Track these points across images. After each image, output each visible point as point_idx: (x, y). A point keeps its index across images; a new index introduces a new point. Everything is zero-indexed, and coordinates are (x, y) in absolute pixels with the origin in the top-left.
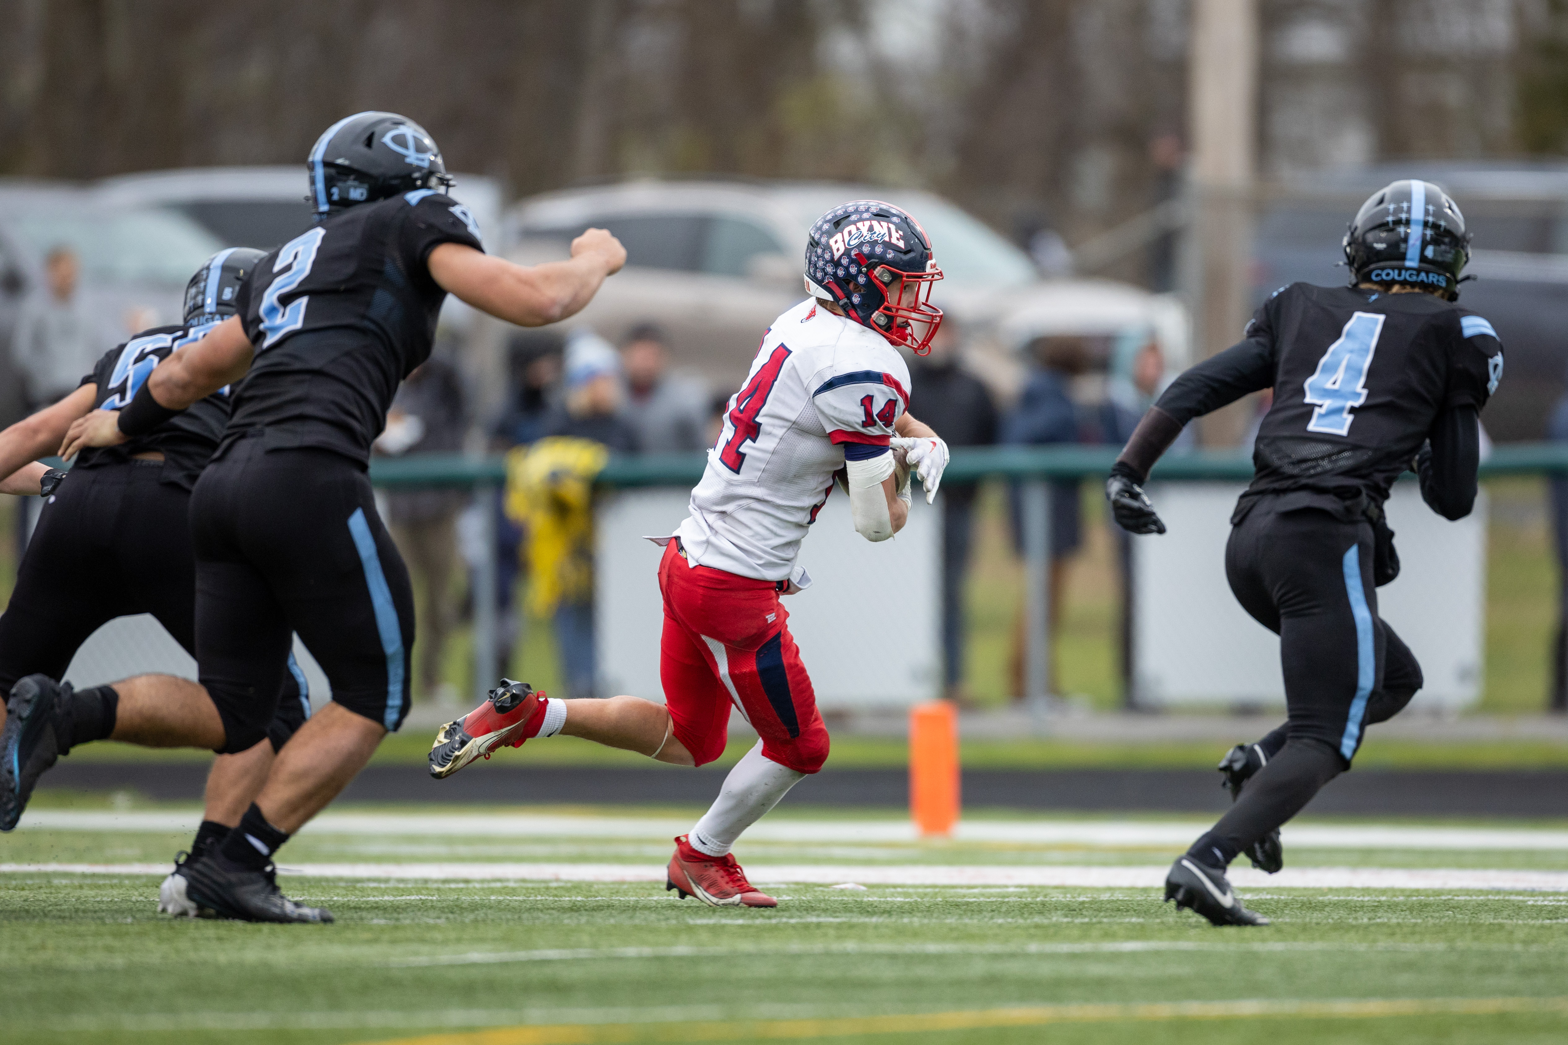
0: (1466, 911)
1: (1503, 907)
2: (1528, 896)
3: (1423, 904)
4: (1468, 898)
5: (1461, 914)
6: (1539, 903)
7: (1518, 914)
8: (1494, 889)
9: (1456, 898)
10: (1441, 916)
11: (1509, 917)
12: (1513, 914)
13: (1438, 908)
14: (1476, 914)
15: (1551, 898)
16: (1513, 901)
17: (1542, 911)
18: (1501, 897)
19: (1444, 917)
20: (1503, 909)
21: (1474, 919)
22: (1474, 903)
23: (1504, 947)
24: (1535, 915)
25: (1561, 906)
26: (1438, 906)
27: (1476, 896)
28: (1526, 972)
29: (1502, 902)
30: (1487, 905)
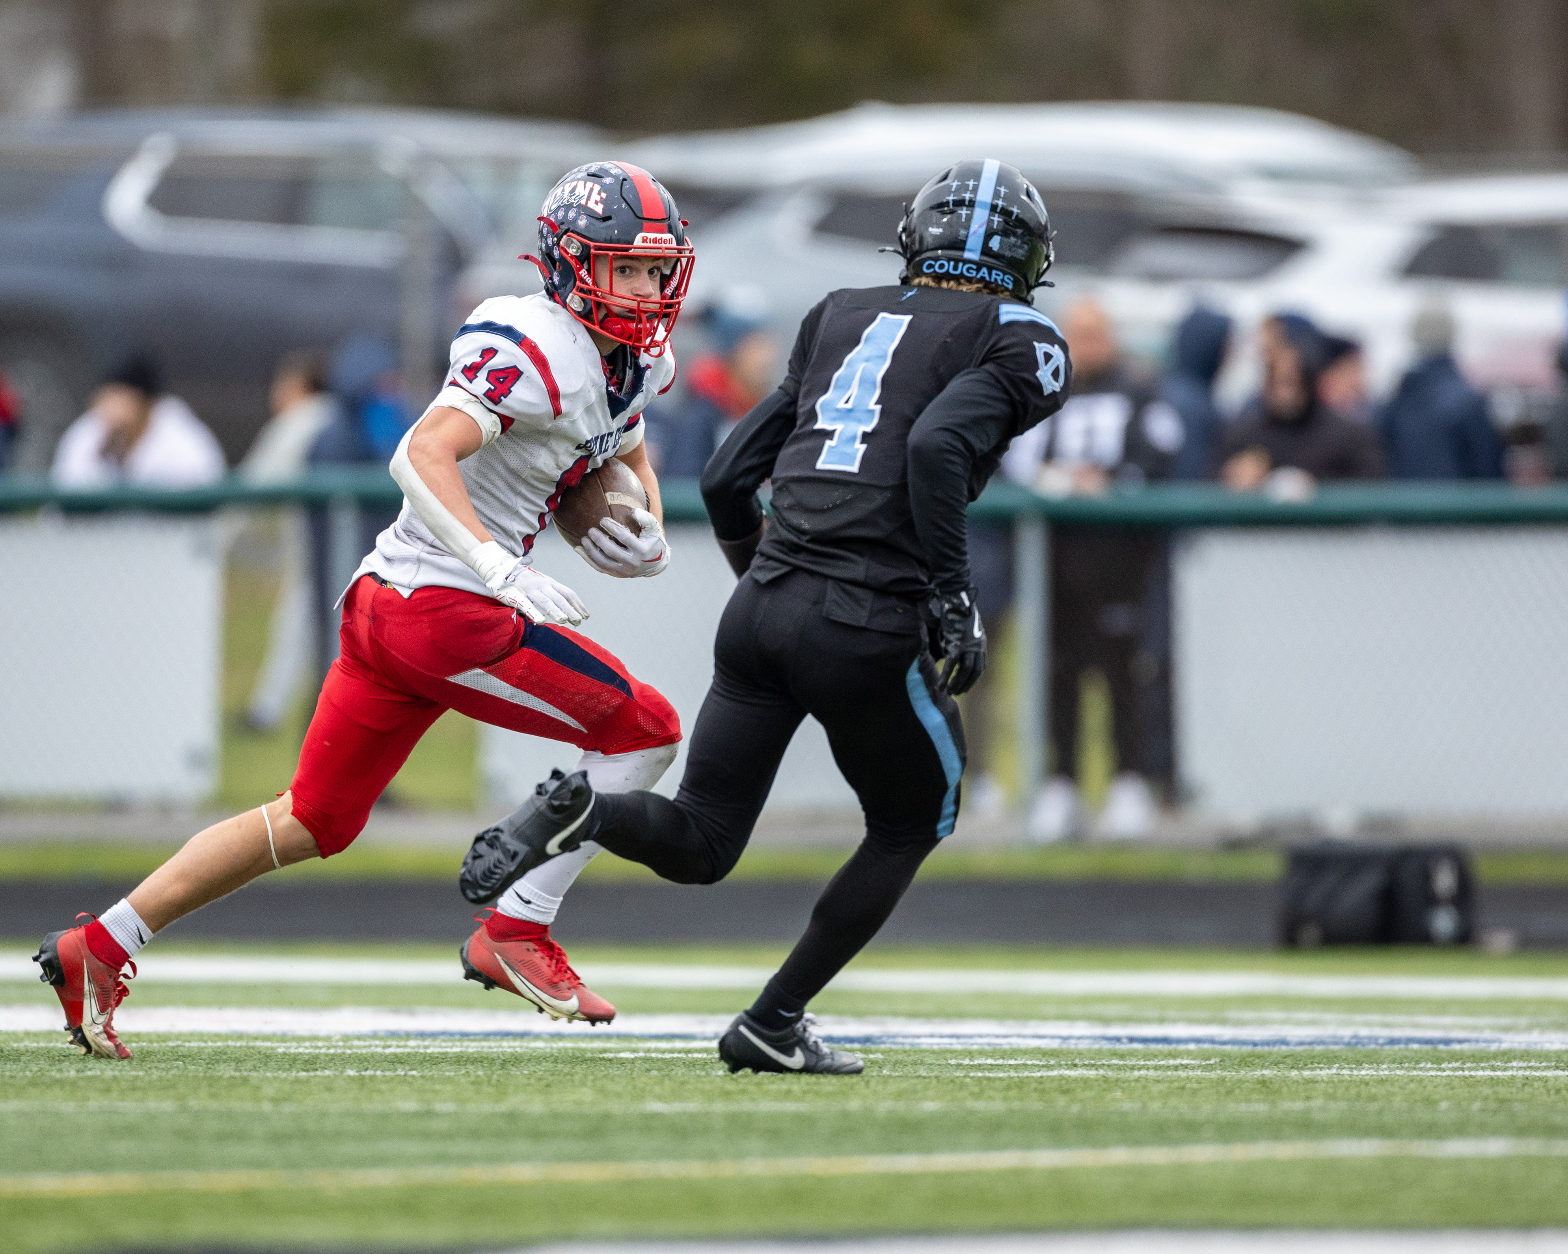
0: (200, 1061)
1: (246, 1055)
2: (278, 1041)
3: (144, 1052)
4: (203, 1045)
5: (193, 1065)
6: (292, 1051)
7: (265, 1065)
8: (235, 1032)
9: (187, 1044)
10: (169, 1067)
11: (255, 1068)
12: (259, 1065)
13: (164, 1058)
14: (213, 1064)
15: (307, 1044)
16: (259, 1048)
17: (296, 1060)
18: (244, 1043)
19: (171, 1069)
20: (246, 1058)
21: (210, 1071)
22: (210, 1050)
23: (249, 1106)
24: (288, 1066)
25: (320, 1054)
26: (164, 1054)
27: (212, 1042)
28: (277, 1138)
29: (245, 1049)
30: (225, 1054)
